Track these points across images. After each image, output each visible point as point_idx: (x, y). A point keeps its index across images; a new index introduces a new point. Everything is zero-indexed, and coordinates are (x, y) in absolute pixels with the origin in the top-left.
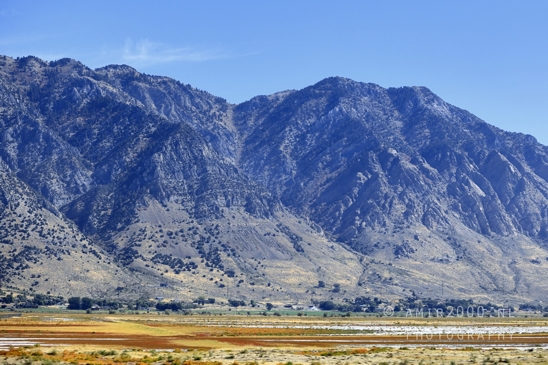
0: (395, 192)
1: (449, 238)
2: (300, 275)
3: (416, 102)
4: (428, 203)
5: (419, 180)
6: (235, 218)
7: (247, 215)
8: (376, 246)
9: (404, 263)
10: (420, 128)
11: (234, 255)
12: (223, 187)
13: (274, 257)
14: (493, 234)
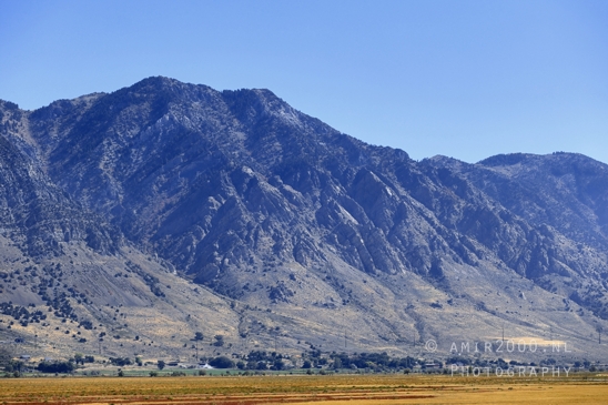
0: (257, 221)
1: (328, 278)
2: (168, 326)
3: (260, 108)
4: (298, 234)
5: (283, 206)
6: (77, 255)
7: (91, 252)
8: (245, 288)
9: (284, 309)
10: (269, 141)
11: (85, 301)
12: (58, 216)
13: (131, 304)
14: (378, 271)
